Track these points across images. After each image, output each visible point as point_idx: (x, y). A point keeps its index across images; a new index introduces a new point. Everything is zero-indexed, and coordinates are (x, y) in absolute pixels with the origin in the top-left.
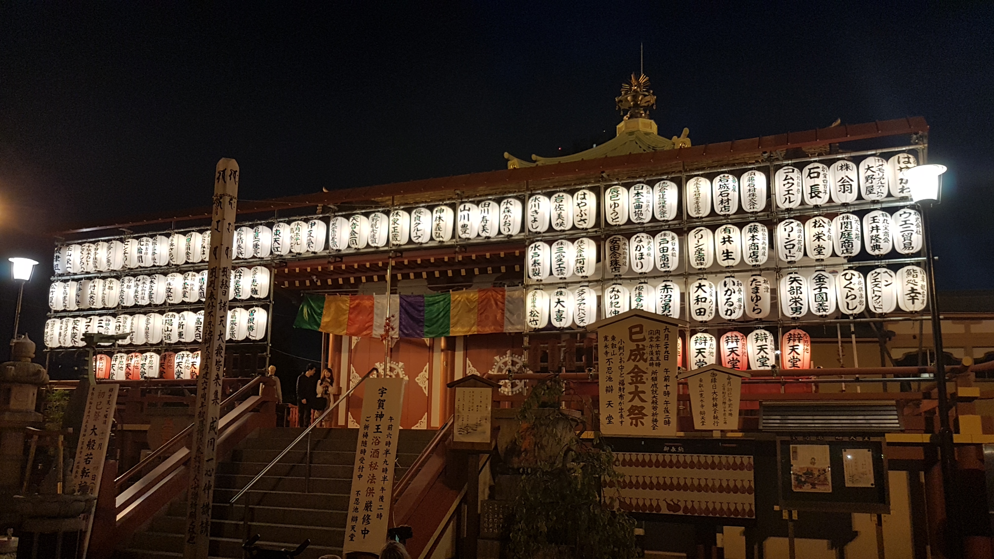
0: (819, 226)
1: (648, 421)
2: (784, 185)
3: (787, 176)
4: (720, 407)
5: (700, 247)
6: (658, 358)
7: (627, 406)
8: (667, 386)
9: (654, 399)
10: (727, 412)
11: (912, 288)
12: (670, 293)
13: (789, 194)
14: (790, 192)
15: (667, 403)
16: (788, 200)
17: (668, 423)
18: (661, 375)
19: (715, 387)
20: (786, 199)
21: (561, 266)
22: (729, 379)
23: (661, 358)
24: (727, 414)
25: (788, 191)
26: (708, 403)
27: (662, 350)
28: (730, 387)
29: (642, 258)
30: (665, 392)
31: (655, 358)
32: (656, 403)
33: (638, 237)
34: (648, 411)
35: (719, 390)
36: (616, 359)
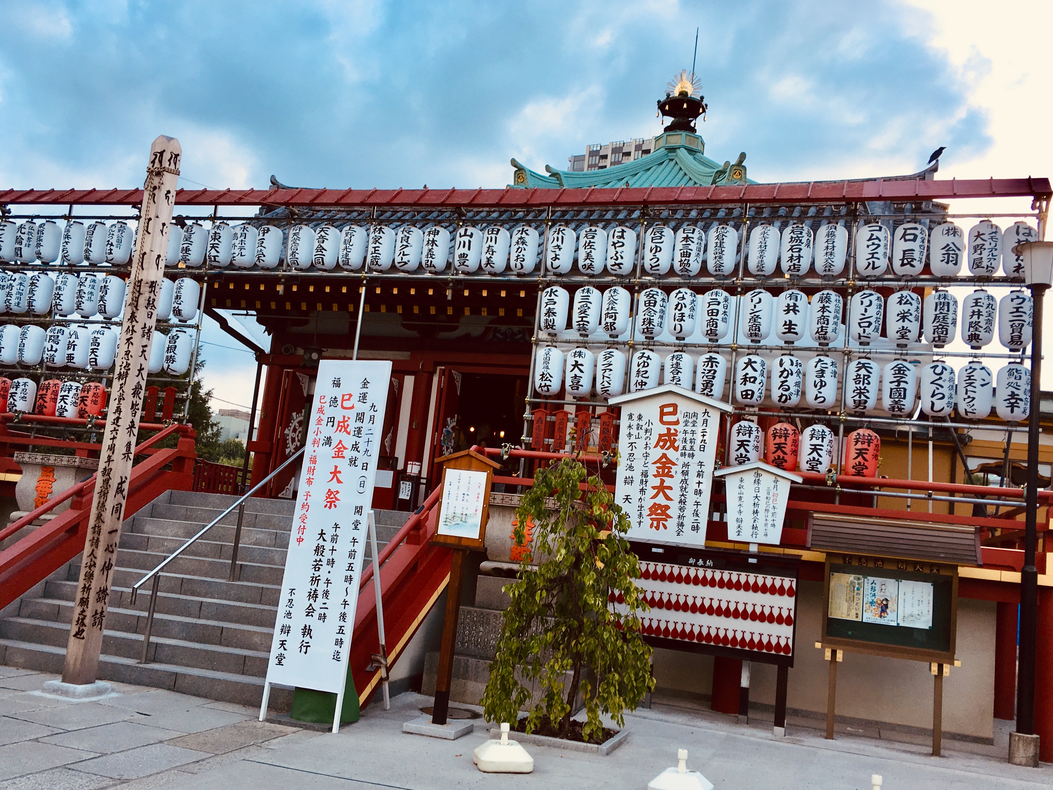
0: (905, 303)
2: (868, 246)
3: (872, 235)
4: (761, 515)
5: (757, 314)
6: (692, 447)
7: (648, 503)
8: (699, 483)
9: (683, 498)
10: (769, 523)
11: (1013, 392)
12: (714, 368)
13: (873, 257)
14: (875, 255)
15: (697, 504)
16: (871, 266)
17: (695, 528)
18: (693, 469)
19: (757, 490)
20: (869, 264)
21: (584, 319)
22: (776, 481)
23: (696, 447)
24: (769, 525)
25: (873, 254)
26: (748, 508)
27: (699, 438)
28: (776, 492)
29: (682, 320)
30: (696, 491)
31: (688, 447)
32: (684, 503)
33: (680, 292)
34: (674, 511)
35: (762, 495)
36: (640, 444)
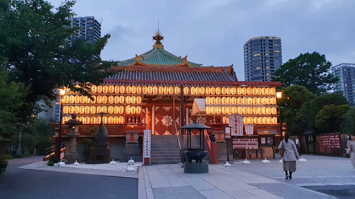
1: (238, 133)
4: (250, 131)
7: (234, 130)
9: (239, 129)
15: (241, 130)
17: (241, 133)
18: (240, 125)
19: (249, 127)
22: (252, 126)
26: (248, 130)
27: (240, 120)
30: (241, 128)
31: (239, 122)
34: (238, 131)
35: (250, 128)
36: (232, 122)
